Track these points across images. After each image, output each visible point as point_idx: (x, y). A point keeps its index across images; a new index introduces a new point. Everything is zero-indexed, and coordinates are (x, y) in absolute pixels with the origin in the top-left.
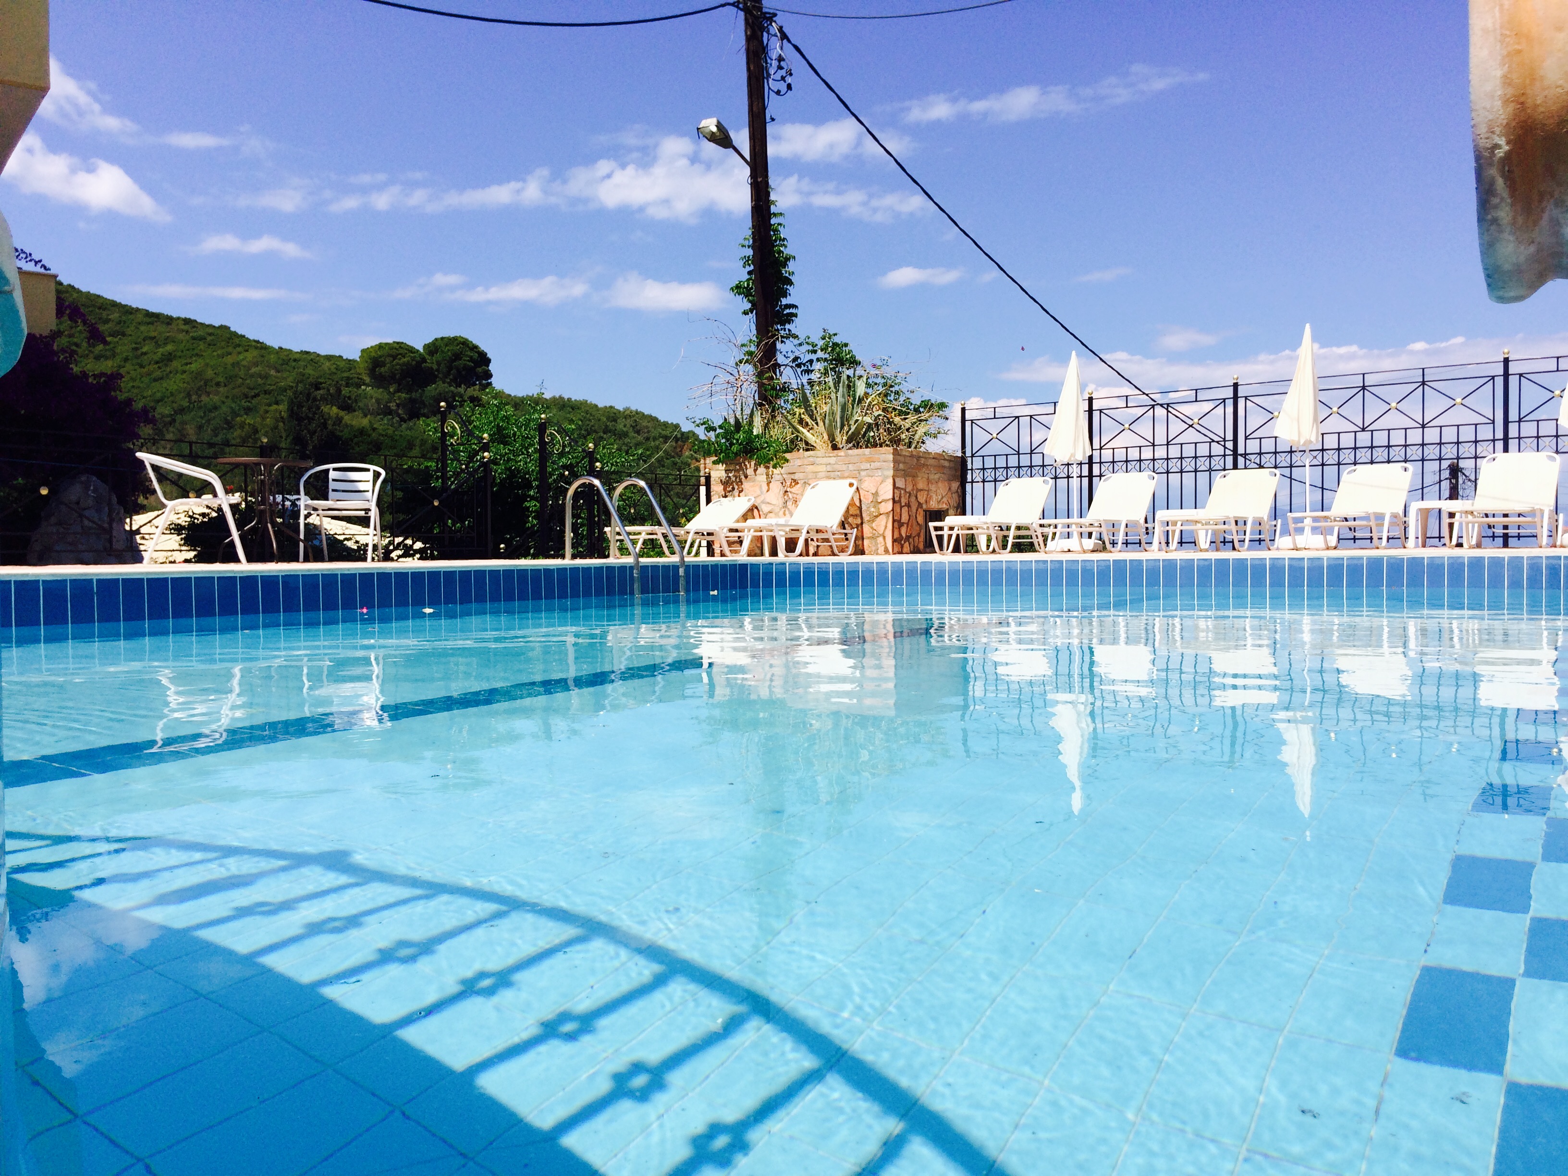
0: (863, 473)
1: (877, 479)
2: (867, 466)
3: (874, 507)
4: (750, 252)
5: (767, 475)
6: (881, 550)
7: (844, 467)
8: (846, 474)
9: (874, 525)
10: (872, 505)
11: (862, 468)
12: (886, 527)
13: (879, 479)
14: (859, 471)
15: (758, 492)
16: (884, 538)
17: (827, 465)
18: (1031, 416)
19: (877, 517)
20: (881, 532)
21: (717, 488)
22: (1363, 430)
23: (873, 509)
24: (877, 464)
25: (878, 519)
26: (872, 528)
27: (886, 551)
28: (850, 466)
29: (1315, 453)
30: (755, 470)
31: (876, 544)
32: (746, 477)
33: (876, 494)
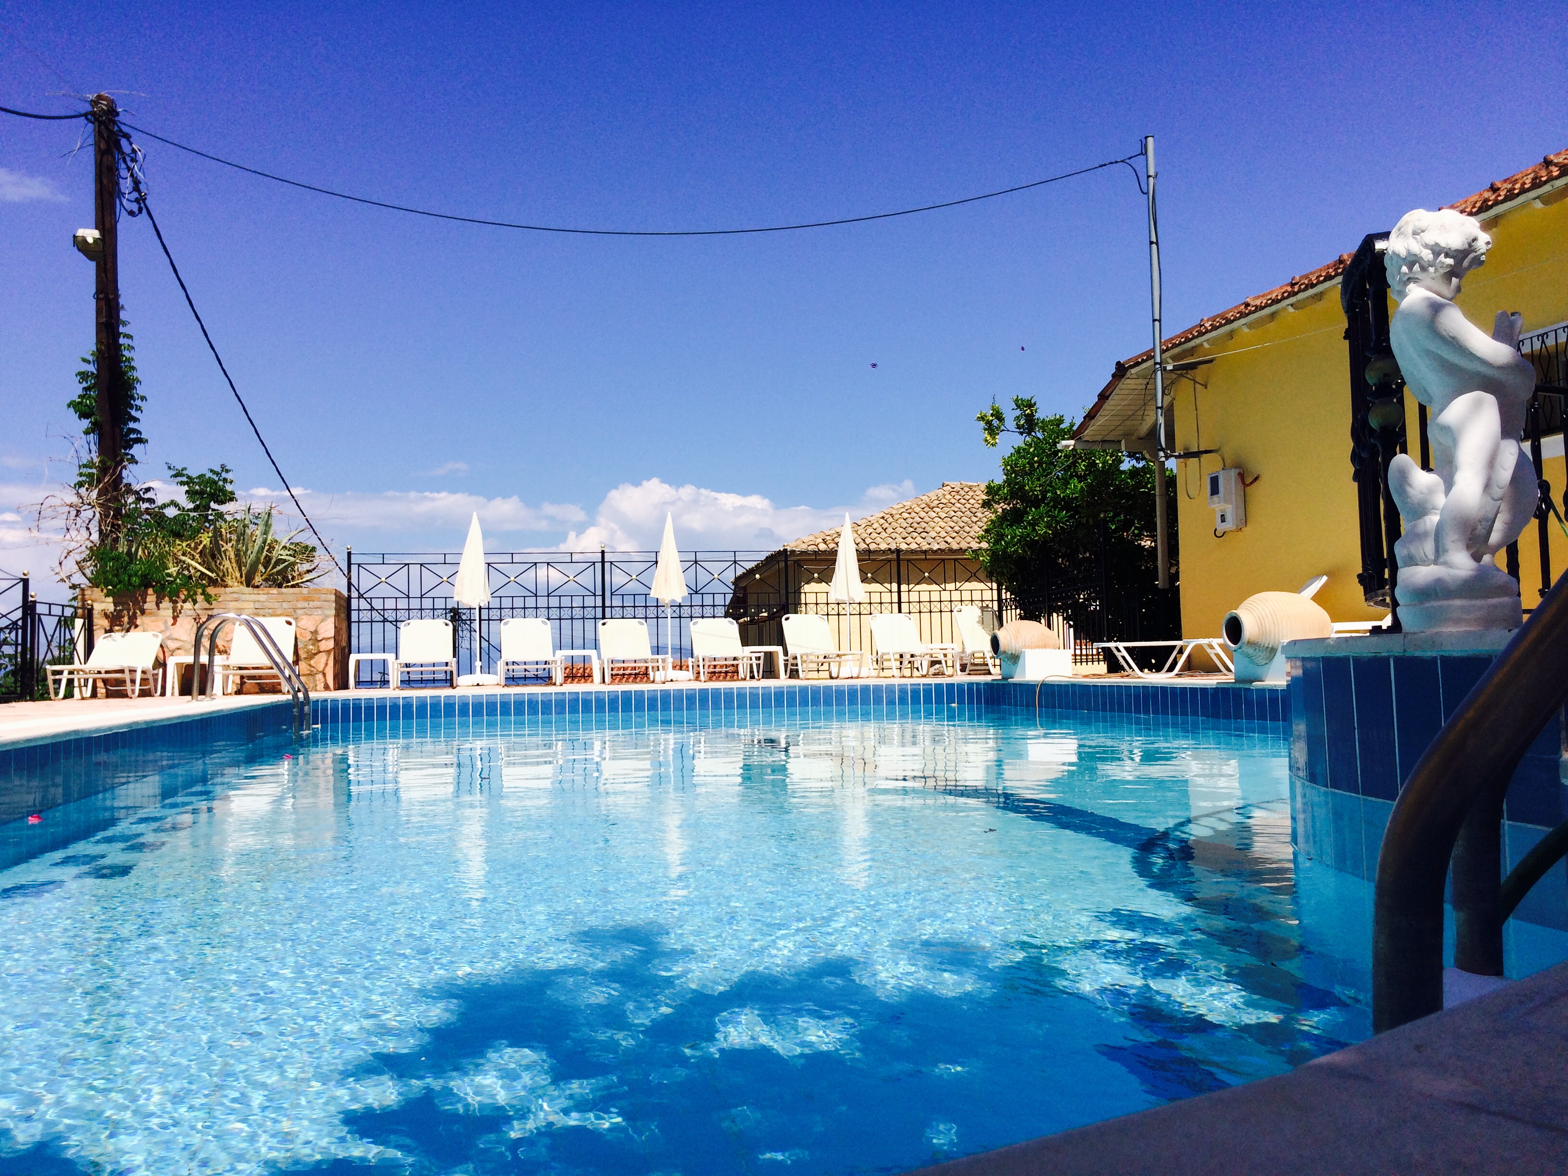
0: (299, 612)
1: (317, 618)
2: (305, 604)
3: (313, 645)
4: (92, 368)
5: (174, 609)
6: (321, 686)
7: (277, 605)
8: (279, 612)
9: (312, 662)
10: (310, 642)
11: (299, 606)
12: (326, 664)
13: (318, 618)
14: (295, 609)
15: (162, 627)
16: (324, 675)
17: (255, 602)
18: (421, 565)
19: (316, 654)
20: (321, 669)
21: (101, 622)
22: (696, 593)
23: (311, 647)
24: (316, 604)
25: (317, 657)
26: (310, 665)
27: (327, 688)
28: (284, 604)
29: (674, 608)
30: (158, 605)
31: (315, 681)
32: (143, 612)
33: (315, 632)
